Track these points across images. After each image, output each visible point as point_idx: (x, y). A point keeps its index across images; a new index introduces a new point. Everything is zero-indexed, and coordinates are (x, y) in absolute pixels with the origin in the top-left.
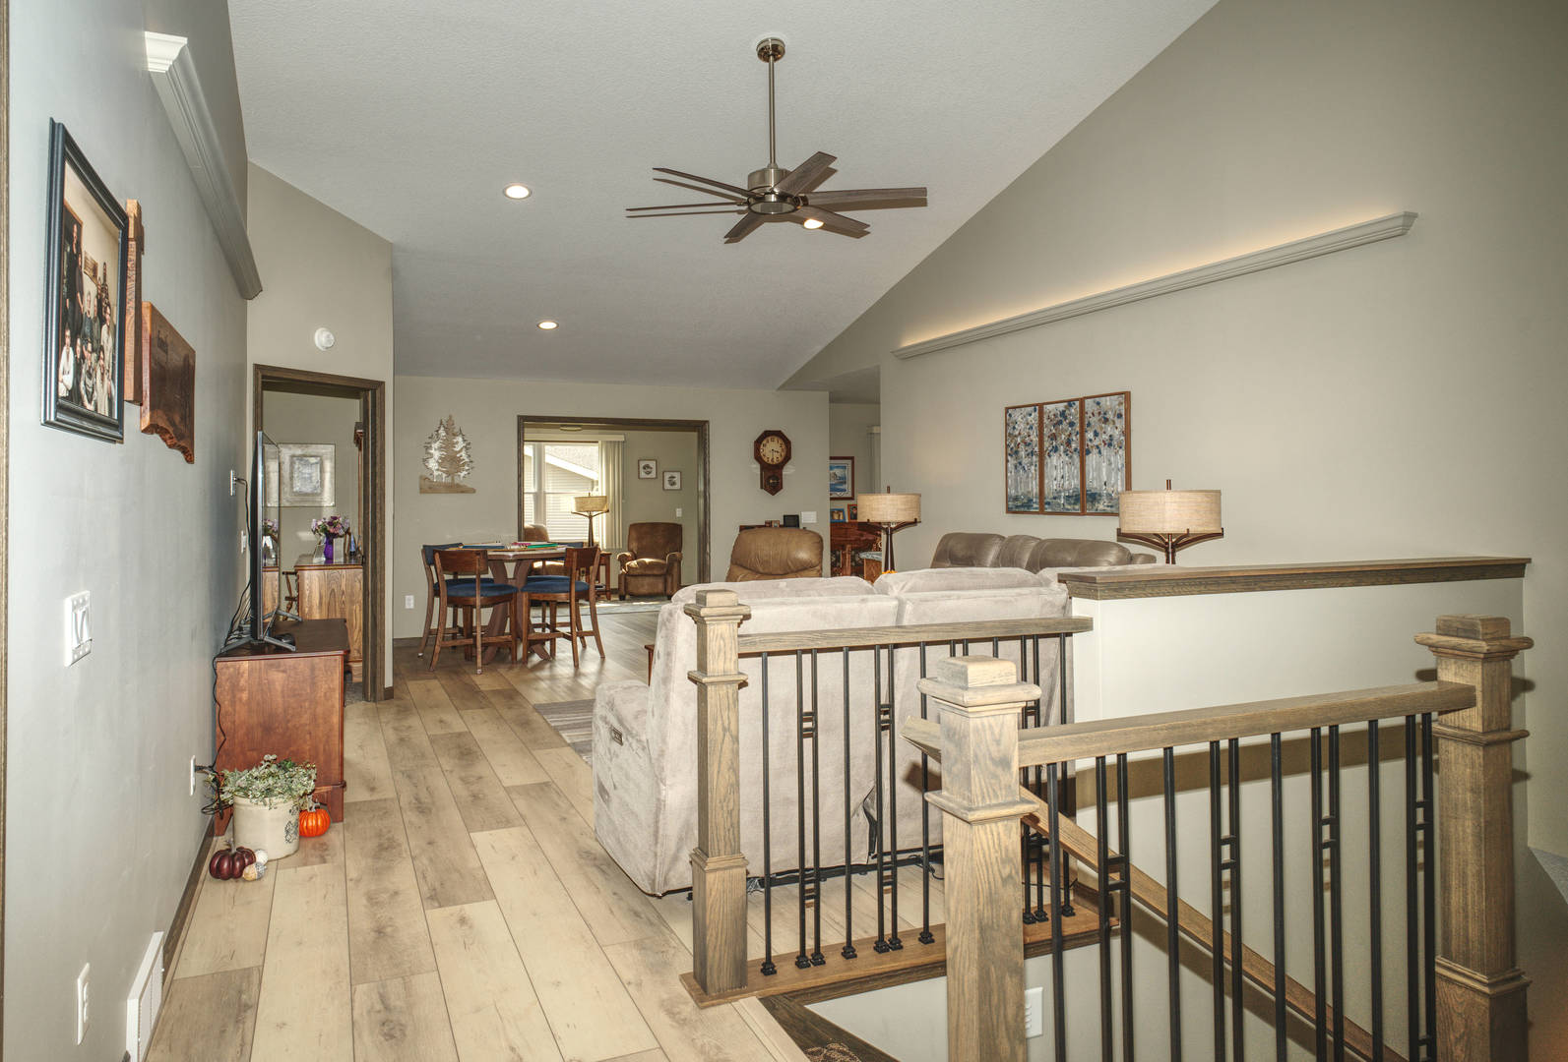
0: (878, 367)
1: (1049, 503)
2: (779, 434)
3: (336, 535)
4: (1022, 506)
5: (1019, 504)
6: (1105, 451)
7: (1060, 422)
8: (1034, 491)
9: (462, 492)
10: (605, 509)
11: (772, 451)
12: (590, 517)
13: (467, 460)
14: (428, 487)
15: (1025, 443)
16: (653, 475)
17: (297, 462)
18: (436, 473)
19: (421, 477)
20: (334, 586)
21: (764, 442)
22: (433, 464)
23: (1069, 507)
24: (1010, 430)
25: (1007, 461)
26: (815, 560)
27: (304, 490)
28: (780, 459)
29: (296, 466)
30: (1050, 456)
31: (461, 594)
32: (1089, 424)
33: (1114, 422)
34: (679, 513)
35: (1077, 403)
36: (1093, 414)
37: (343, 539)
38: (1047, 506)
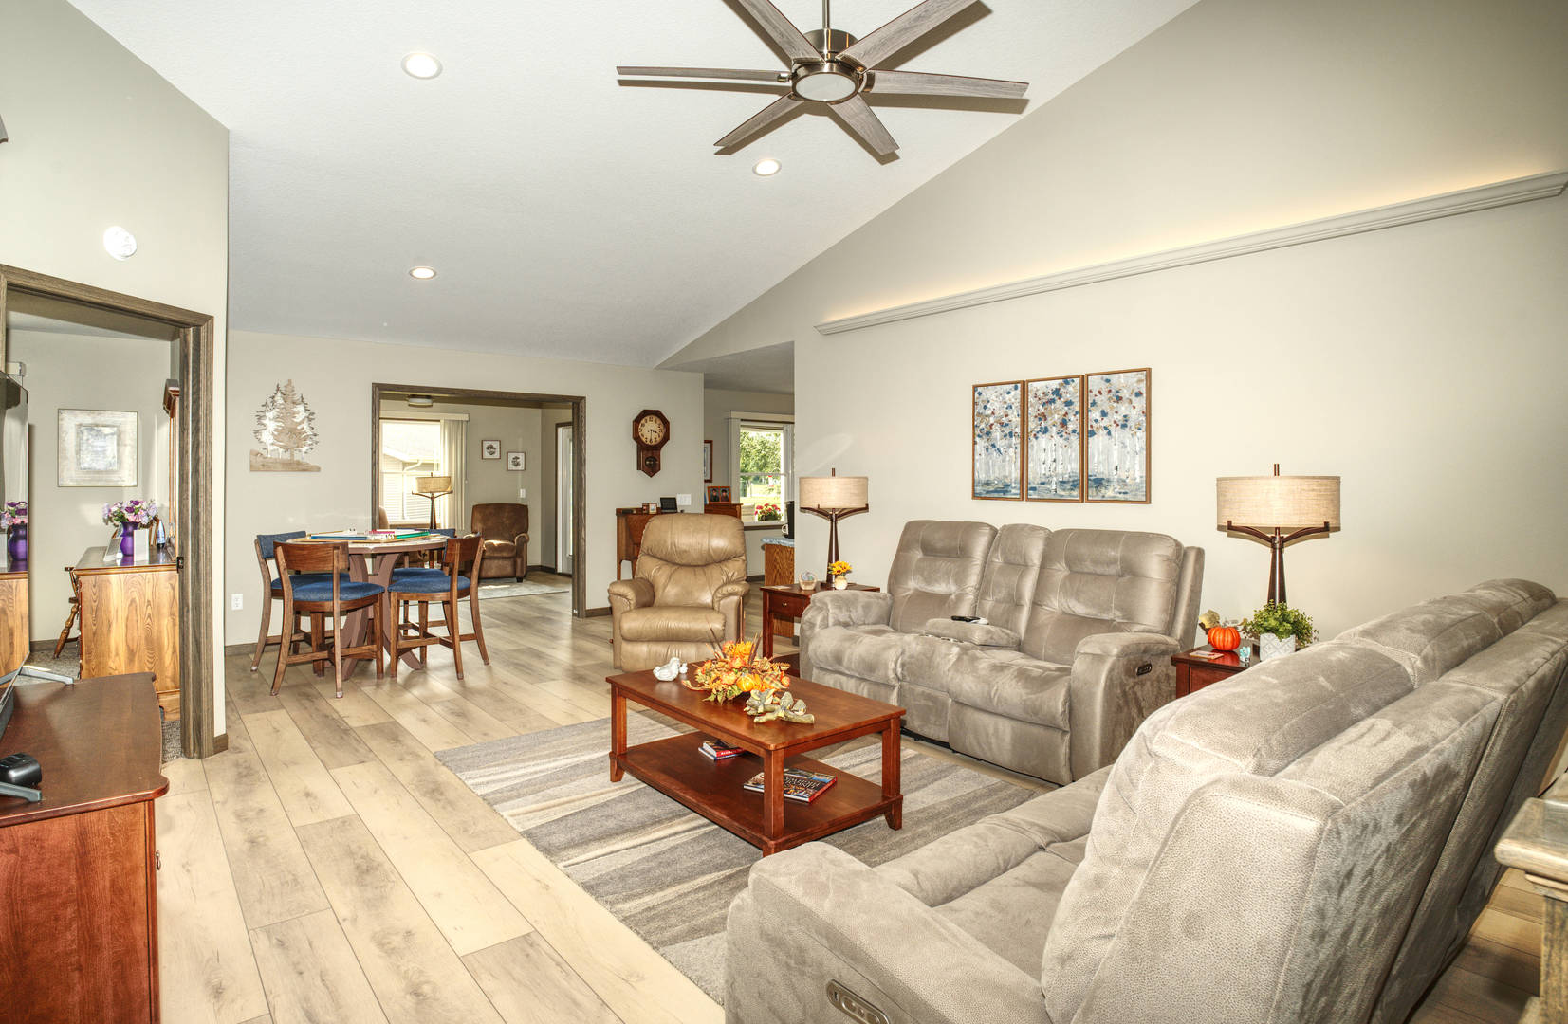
0: (792, 343)
1: (1034, 489)
2: (657, 414)
3: (135, 525)
4: (996, 491)
5: (992, 489)
6: (1116, 432)
7: (1052, 401)
8: (1013, 476)
9: (304, 470)
10: (449, 490)
11: (650, 430)
12: (433, 498)
13: (310, 433)
14: (261, 464)
15: (1002, 424)
16: (497, 455)
17: (86, 433)
18: (271, 448)
19: (252, 452)
20: (136, 595)
21: (643, 421)
22: (267, 437)
23: (1063, 493)
24: (979, 409)
25: (975, 443)
26: (740, 549)
27: (95, 465)
28: (659, 439)
29: (85, 438)
30: (1036, 438)
31: (313, 597)
32: (1094, 403)
33: (1131, 401)
34: (522, 493)
35: (1077, 381)
36: (1100, 393)
37: (147, 531)
38: (1031, 492)
